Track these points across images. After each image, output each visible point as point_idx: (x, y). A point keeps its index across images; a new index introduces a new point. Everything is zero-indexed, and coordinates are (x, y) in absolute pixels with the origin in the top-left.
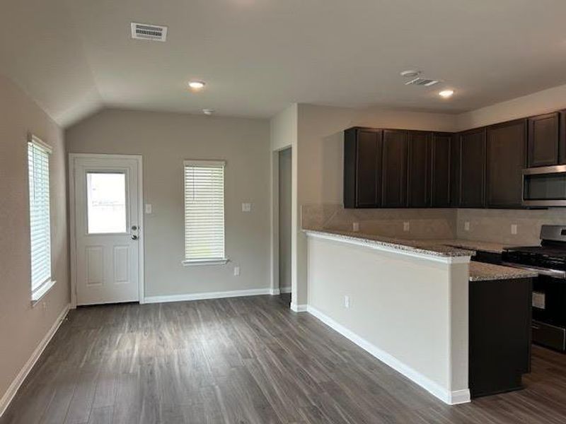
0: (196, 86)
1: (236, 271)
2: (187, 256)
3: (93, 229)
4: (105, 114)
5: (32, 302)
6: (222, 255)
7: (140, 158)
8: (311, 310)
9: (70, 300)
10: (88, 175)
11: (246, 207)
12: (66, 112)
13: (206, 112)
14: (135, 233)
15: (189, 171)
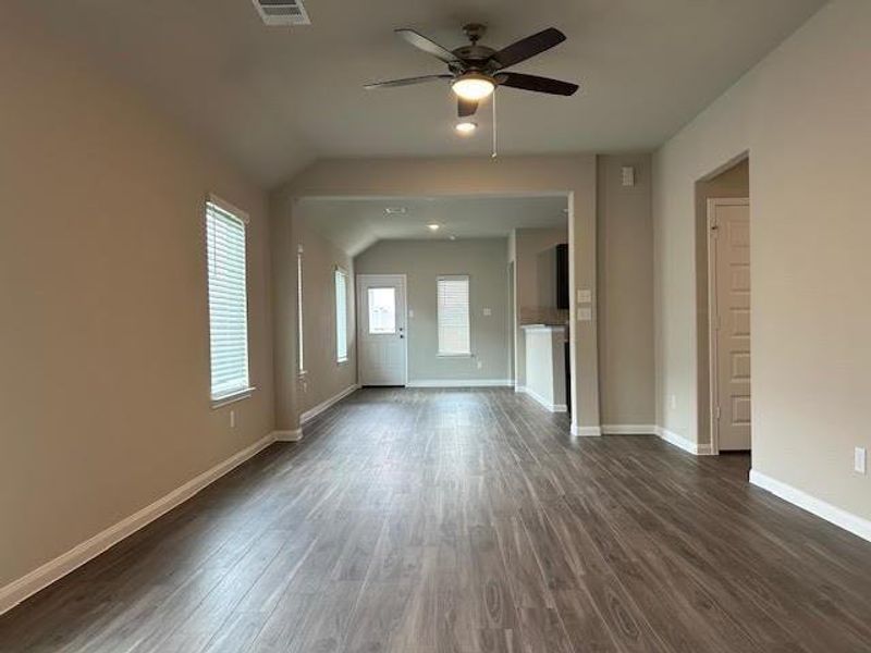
0: (434, 227)
1: (480, 365)
2: (441, 350)
3: (372, 331)
4: (380, 244)
5: (338, 363)
6: (467, 351)
7: (405, 276)
8: (527, 390)
9: (357, 381)
10: (370, 290)
11: (487, 312)
12: (354, 248)
13: (453, 238)
14: (401, 333)
15: (441, 284)
